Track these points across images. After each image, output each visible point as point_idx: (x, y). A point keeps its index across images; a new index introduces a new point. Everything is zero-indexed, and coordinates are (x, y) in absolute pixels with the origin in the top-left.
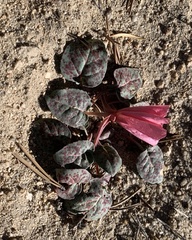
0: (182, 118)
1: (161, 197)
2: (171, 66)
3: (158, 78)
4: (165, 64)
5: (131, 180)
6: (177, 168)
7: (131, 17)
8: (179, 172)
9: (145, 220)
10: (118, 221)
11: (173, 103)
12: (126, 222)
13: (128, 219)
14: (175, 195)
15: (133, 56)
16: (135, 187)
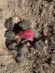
0: (49, 30)
1: (46, 56)
2: (38, 15)
3: (36, 21)
4: (36, 16)
5: (35, 51)
6: (50, 46)
7: (21, 8)
8: (52, 48)
9: (42, 63)
10: (32, 63)
11: (43, 26)
12: (35, 63)
13: (36, 62)
14: (51, 55)
15: (26, 18)
16: (37, 53)
